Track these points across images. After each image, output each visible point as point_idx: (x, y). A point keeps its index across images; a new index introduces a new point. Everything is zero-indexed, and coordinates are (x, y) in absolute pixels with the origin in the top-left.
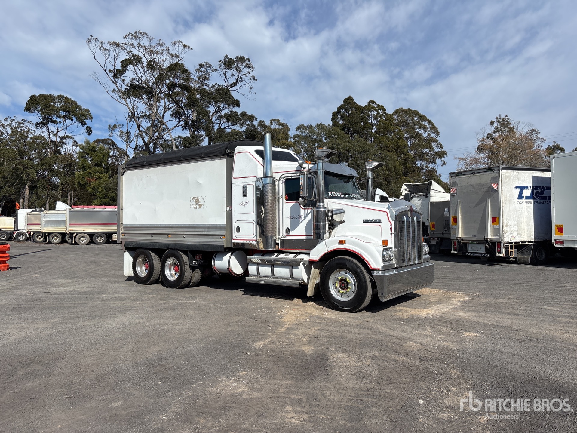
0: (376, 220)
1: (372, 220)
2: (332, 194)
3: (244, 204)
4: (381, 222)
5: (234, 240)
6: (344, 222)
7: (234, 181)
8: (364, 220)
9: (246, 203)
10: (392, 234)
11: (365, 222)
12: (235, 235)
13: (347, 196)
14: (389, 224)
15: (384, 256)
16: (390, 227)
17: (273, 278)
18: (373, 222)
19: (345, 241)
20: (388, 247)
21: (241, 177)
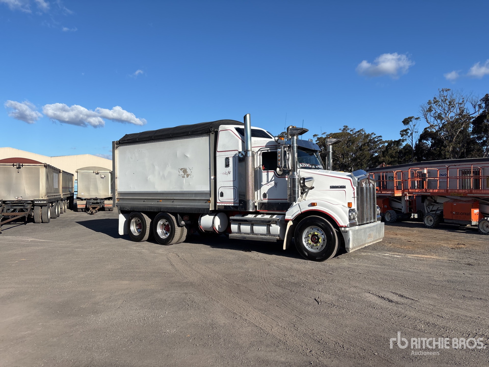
0: (341, 186)
1: (338, 186)
2: (302, 165)
3: (227, 174)
4: (345, 188)
5: (218, 203)
6: (313, 188)
7: (218, 154)
8: (331, 186)
9: (229, 172)
10: (354, 197)
11: (332, 188)
12: (219, 199)
13: (314, 167)
14: (353, 189)
15: (350, 216)
16: (354, 192)
17: (252, 234)
18: (339, 188)
19: (316, 203)
20: (352, 208)
21: (224, 150)
